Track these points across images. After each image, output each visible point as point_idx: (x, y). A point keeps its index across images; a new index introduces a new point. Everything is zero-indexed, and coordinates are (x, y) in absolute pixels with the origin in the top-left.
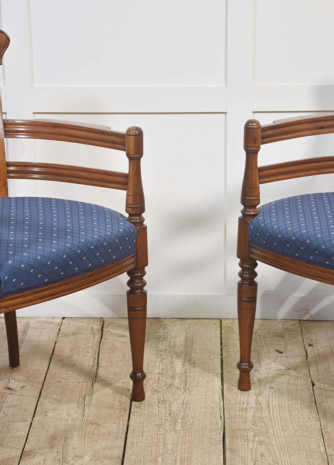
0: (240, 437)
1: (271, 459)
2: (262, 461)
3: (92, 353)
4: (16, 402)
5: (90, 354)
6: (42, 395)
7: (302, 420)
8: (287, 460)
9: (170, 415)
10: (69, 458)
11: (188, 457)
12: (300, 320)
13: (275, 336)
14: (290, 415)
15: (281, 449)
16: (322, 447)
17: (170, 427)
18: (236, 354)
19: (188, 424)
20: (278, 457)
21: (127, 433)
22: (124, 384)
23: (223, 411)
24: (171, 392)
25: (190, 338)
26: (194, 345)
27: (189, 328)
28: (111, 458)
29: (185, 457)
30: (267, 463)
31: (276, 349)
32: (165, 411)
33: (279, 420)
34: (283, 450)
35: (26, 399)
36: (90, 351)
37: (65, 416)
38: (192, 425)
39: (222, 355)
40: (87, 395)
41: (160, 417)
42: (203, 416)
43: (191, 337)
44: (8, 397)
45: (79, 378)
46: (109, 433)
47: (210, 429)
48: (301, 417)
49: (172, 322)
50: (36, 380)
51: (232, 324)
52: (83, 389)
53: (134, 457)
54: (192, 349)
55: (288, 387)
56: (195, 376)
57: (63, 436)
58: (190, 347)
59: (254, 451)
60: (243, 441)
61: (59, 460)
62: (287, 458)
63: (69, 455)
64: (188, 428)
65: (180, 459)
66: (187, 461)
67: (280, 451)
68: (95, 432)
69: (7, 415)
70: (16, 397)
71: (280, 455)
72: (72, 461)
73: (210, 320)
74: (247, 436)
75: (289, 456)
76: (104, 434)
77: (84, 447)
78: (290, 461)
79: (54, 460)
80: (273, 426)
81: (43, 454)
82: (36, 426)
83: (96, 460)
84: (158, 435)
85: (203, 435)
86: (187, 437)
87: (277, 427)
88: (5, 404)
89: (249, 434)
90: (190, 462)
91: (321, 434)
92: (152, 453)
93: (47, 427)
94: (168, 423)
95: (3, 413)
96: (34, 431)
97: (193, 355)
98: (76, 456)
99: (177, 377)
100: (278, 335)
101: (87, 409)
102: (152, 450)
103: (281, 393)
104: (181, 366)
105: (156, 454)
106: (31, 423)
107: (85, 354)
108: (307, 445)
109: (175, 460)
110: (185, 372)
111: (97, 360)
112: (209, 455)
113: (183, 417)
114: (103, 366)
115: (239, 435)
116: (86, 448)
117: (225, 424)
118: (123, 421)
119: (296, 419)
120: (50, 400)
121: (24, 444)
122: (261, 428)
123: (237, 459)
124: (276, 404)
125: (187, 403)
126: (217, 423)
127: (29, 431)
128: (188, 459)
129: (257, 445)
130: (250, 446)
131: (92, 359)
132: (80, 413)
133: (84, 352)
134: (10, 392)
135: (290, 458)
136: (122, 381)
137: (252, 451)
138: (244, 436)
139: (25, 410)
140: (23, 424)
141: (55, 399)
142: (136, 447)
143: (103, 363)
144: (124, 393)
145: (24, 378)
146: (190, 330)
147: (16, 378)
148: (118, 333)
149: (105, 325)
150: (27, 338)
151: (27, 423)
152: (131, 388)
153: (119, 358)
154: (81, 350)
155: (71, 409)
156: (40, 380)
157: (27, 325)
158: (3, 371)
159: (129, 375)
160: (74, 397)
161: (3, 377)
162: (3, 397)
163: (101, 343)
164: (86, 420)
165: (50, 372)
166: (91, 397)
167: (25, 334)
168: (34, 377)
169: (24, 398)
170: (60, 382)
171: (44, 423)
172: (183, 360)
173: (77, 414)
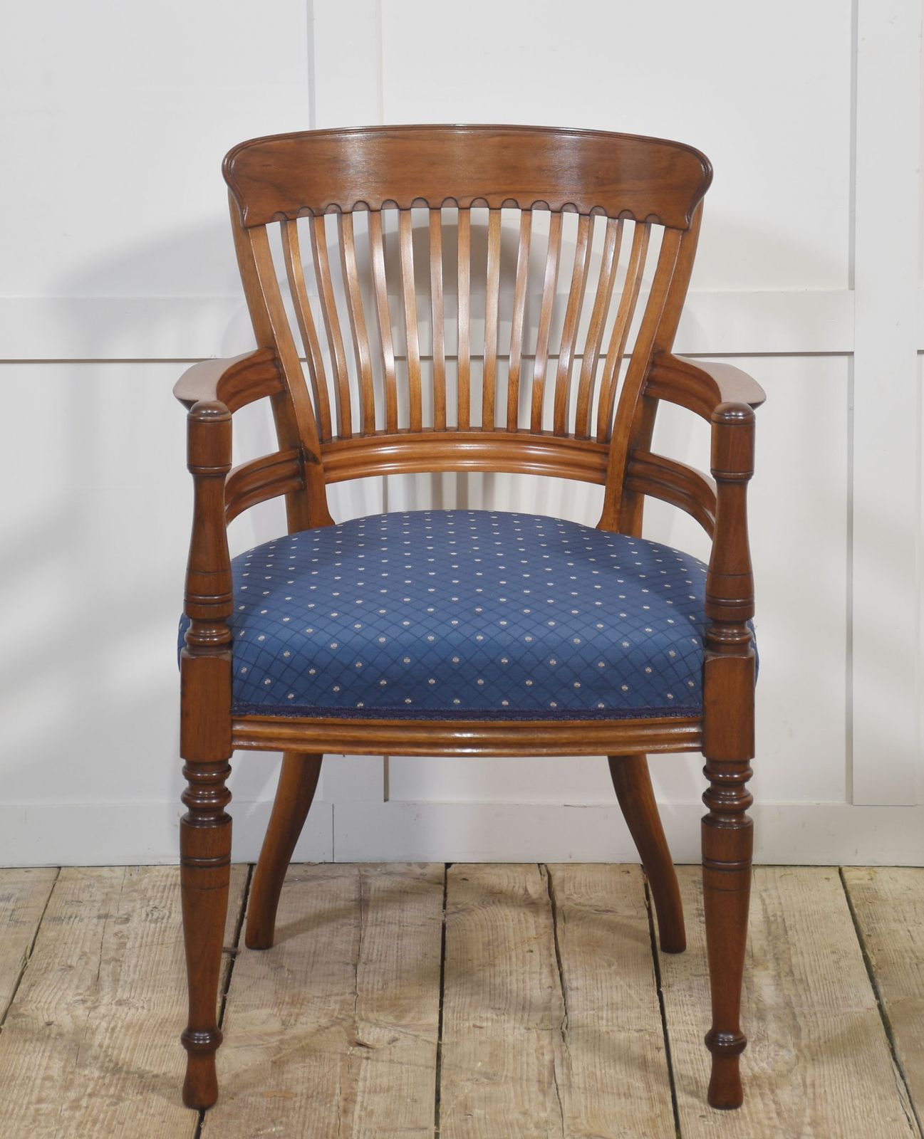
3: (541, 954)
4: (385, 1079)
5: (536, 956)
6: (445, 1061)
9: (779, 1114)
19: (832, 1137)
22: (641, 1034)
23: (909, 1104)
24: (765, 1054)
25: (775, 915)
26: (790, 933)
27: (766, 889)
32: (765, 1105)
35: (408, 1071)
36: (535, 948)
37: (517, 1115)
40: (557, 1062)
41: (755, 1120)
42: (863, 1118)
43: (779, 914)
44: (363, 1067)
45: (526, 1016)
50: (420, 1022)
51: (871, 879)
52: (542, 1047)
54: (788, 942)
56: (815, 1014)
58: (782, 940)
69: (372, 1111)
70: (382, 1067)
73: (813, 870)
88: (361, 1084)
94: (782, 1136)
95: (362, 1106)
97: (794, 960)
99: (770, 1017)
101: (567, 1097)
104: (773, 988)
106: (437, 1135)
107: (524, 956)
110: (788, 1004)
111: (557, 972)
113: (813, 1121)
114: (577, 989)
118: (665, 1131)
120: (469, 1075)
125: (813, 1085)
126: (906, 1138)
131: (546, 970)
132: (553, 1110)
133: (520, 951)
134: (361, 1051)
136: (634, 1027)
139: (414, 1101)
140: (417, 1135)
141: (480, 1073)
143: (576, 980)
144: (649, 1056)
145: (391, 1019)
146: (769, 896)
147: (372, 1016)
148: (593, 902)
149: (555, 882)
150: (371, 916)
151: (427, 1133)
152: (662, 1044)
153: (613, 968)
154: (513, 947)
155: (526, 1097)
156: (431, 1025)
157: (362, 883)
158: (333, 999)
159: (647, 1012)
160: (525, 1067)
161: (336, 1014)
162: (350, 1067)
163: (557, 929)
164: (572, 1128)
165: (451, 1001)
166: (569, 1067)
167: (362, 904)
168: (412, 1014)
169: (404, 1068)
170: (481, 1028)
171: (468, 1133)
172: (773, 973)
173: (545, 1110)
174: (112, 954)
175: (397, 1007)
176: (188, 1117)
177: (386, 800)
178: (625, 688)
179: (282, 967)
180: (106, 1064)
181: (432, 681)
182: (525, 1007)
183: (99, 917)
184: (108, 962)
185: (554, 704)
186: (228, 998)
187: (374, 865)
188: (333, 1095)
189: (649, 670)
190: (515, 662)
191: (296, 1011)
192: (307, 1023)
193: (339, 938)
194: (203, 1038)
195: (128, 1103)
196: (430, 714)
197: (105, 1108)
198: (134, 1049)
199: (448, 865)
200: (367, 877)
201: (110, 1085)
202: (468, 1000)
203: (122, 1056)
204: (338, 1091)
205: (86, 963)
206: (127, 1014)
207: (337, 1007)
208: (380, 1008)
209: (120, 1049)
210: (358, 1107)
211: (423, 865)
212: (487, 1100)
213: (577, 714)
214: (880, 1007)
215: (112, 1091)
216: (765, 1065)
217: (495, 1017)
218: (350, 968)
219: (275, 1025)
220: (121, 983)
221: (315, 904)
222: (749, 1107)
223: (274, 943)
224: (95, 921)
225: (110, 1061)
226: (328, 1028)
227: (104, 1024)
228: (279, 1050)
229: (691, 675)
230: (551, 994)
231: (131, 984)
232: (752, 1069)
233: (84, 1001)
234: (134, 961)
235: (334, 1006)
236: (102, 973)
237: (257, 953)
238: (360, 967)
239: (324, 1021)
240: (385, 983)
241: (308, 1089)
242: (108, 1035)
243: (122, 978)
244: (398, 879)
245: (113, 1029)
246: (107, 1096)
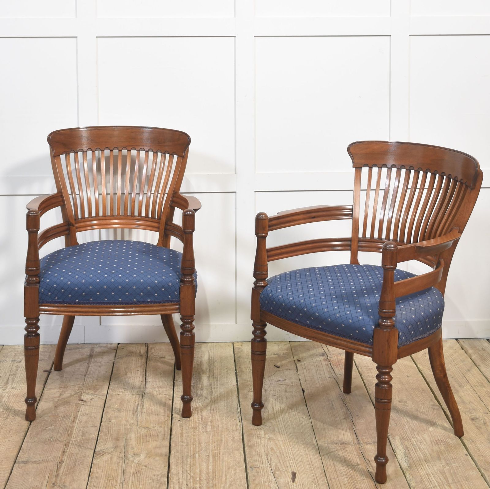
0: (254, 435)
1: (278, 452)
2: (272, 454)
3: (141, 371)
4: (87, 411)
5: (139, 372)
6: (106, 405)
7: (298, 419)
8: (290, 452)
9: (202, 419)
10: (129, 456)
11: (217, 453)
12: (289, 342)
13: (273, 354)
14: (289, 416)
15: (285, 444)
16: (314, 440)
17: (202, 429)
18: (246, 369)
19: (216, 426)
20: (283, 450)
21: (171, 435)
22: (166, 395)
23: (240, 414)
24: (201, 401)
25: (212, 358)
26: (215, 363)
27: (210, 350)
28: (161, 455)
29: (215, 452)
30: (276, 455)
31: (275, 364)
32: (198, 416)
33: (282, 421)
34: (287, 445)
35: (94, 408)
36: (139, 369)
37: (124, 422)
38: (219, 427)
39: (236, 370)
40: (139, 405)
41: (194, 421)
42: (226, 419)
43: (213, 357)
44: (81, 407)
45: (133, 391)
46: (158, 435)
47: (232, 430)
48: (298, 417)
49: (197, 346)
50: (101, 393)
51: (241, 346)
52: (136, 400)
53: (177, 454)
54: (214, 366)
55: (286, 394)
56: (218, 388)
57: (124, 438)
58: (212, 365)
59: (266, 446)
60: (257, 438)
61: (122, 458)
62: (290, 450)
63: (129, 453)
64: (216, 429)
65: (212, 454)
66: (217, 456)
67: (285, 445)
68: (148, 435)
69: (81, 421)
70: (87, 407)
71: (285, 448)
72: (131, 458)
73: (225, 343)
74: (260, 434)
75: (291, 449)
76: (154, 436)
77: (140, 447)
78: (293, 453)
79: (119, 457)
80: (278, 426)
81: (110, 453)
82: (103, 430)
83: (149, 457)
84: (194, 436)
85: (227, 435)
86: (216, 437)
87: (281, 426)
88: (80, 413)
89: (261, 433)
90: (220, 456)
91: (312, 430)
92: (190, 451)
93: (111, 431)
94: (201, 426)
95: (79, 420)
96: (102, 434)
97: (215, 371)
98: (134, 454)
99: (205, 389)
100: (275, 353)
101: (140, 416)
102: (190, 448)
103: (281, 399)
104: (207, 380)
105: (194, 451)
106: (100, 428)
107: (136, 372)
108: (304, 439)
109: (208, 456)
110: (211, 385)
111: (145, 377)
112: (233, 450)
113: (211, 421)
114: (150, 382)
115: (254, 434)
116: (141, 447)
117: (243, 425)
118: (167, 426)
119: (294, 419)
120: (113, 410)
121: (95, 444)
122: (269, 427)
123: (254, 453)
124: (278, 408)
125: (213, 410)
126: (237, 425)
127: (98, 434)
128: (217, 454)
129: (268, 441)
130: (263, 442)
131: (141, 376)
132: (135, 420)
133: (135, 370)
134: (82, 403)
135: (292, 450)
136: (164, 393)
137: (264, 446)
138: (257, 434)
139: (95, 418)
140: (93, 429)
141: (116, 409)
142: (179, 445)
143: (150, 379)
144: (167, 402)
145: (93, 392)
146: (211, 352)
147: (87, 391)
148: (159, 355)
149: (149, 349)
150: (93, 360)
151: (96, 428)
152: (172, 398)
153: (162, 375)
154: (133, 369)
155: (128, 416)
156: (104, 394)
157: (92, 350)
158: (76, 386)
159: (169, 388)
160: (130, 406)
161: (76, 391)
162: (78, 407)
163: (147, 364)
164: (140, 425)
165: (111, 387)
166: (143, 406)
167: (91, 356)
168: (99, 391)
169: (94, 407)
170: (119, 394)
171: (109, 428)
172: (208, 375)
173: (133, 420)
174: (14, 372)
175: (95, 389)
176: (26, 423)
177: (100, 325)
178: (156, 295)
179: (63, 376)
180: (5, 407)
181: (98, 293)
182: (133, 388)
183: (12, 361)
184: (12, 375)
185: (135, 300)
186: (45, 386)
187: (97, 344)
188: (71, 416)
189: (163, 289)
190: (123, 287)
191: (65, 390)
192: (67, 394)
193: (82, 367)
194: (31, 400)
195: (9, 420)
196: (98, 303)
197: (2, 421)
198: (14, 403)
199: (119, 344)
200: (94, 348)
201: (5, 414)
202: (117, 386)
203: (10, 405)
204: (72, 415)
205: (5, 375)
206: (14, 391)
207: (77, 389)
208: (90, 389)
209: (10, 402)
210: (77, 420)
211: (111, 344)
212: (116, 417)
213: (142, 303)
214: (237, 384)
215: (5, 416)
216: (200, 404)
217: (124, 391)
218: (83, 376)
219: (58, 395)
220: (14, 382)
221: (77, 356)
222: (193, 417)
223: (62, 368)
224: (11, 362)
225: (6, 406)
226: (73, 395)
227: (7, 395)
228: (57, 402)
229: (176, 291)
230: (142, 384)
231: (17, 382)
232: (196, 406)
233: (2, 387)
234: (19, 375)
235: (76, 388)
236: (10, 379)
237: (57, 372)
238: (86, 376)
239: (73, 393)
240: (93, 381)
241: (64, 414)
242: (7, 398)
243: (15, 380)
244: (103, 348)
245: (9, 396)
246: (4, 417)
